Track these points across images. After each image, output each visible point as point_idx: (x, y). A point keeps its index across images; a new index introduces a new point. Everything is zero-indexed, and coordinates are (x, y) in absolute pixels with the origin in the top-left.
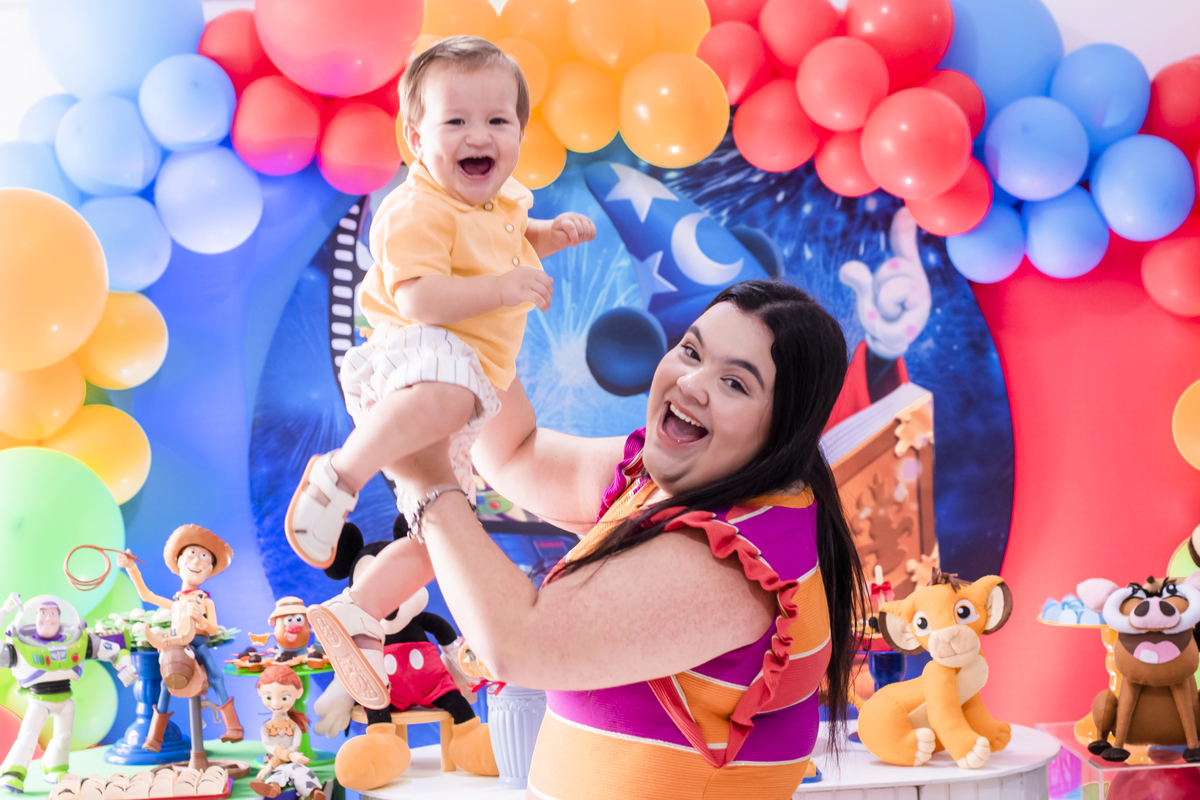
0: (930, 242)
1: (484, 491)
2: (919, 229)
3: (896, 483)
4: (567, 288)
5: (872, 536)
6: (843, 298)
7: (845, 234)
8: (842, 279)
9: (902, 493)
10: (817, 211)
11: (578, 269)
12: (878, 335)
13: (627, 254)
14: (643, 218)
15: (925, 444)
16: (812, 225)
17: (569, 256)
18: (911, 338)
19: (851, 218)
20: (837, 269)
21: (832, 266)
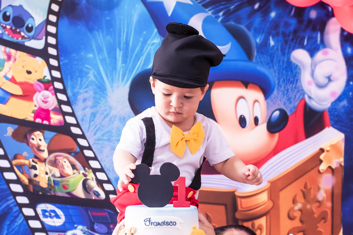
0: (348, 39)
1: (59, 177)
2: (343, 30)
3: (319, 189)
4: (119, 54)
5: (301, 221)
6: (292, 71)
7: (295, 32)
8: (292, 60)
9: (322, 195)
10: (278, 16)
11: (127, 43)
12: (313, 96)
13: (158, 35)
14: (170, 14)
15: (338, 166)
16: (275, 24)
17: (122, 35)
18: (333, 99)
19: (300, 22)
20: (289, 53)
21: (286, 51)
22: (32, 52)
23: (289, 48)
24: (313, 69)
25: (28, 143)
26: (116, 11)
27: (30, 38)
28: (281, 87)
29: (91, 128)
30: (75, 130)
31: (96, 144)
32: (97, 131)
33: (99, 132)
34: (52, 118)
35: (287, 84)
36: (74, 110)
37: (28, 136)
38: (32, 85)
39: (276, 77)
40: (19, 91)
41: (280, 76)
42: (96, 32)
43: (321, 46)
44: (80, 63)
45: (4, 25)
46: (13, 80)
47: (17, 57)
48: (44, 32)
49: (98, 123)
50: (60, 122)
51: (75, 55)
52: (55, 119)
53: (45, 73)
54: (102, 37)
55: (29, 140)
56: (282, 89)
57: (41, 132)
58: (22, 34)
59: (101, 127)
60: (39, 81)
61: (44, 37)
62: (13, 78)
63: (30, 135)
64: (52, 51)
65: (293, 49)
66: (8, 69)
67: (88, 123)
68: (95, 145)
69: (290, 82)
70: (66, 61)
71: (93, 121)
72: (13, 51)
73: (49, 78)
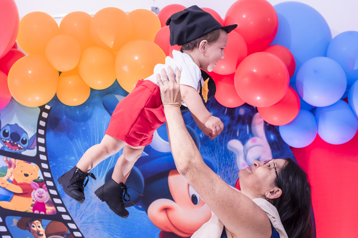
0: (271, 129)
2: (265, 123)
6: (229, 157)
8: (229, 148)
17: (96, 140)
19: (232, 118)
20: (226, 143)
21: (224, 142)
22: (28, 159)
23: (226, 139)
24: (246, 154)
25: (30, 230)
26: (89, 122)
27: (25, 149)
28: (222, 170)
29: (78, 215)
30: (66, 217)
31: (82, 226)
32: (82, 216)
33: (84, 217)
34: (47, 209)
35: (226, 167)
36: (63, 202)
37: (29, 225)
38: (29, 185)
39: (217, 162)
40: (19, 190)
41: (221, 161)
42: (76, 140)
43: (250, 136)
44: (65, 165)
45: (5, 140)
46: (14, 182)
47: (16, 164)
48: (35, 143)
49: (82, 210)
50: (53, 211)
51: (61, 159)
52: (49, 209)
53: (39, 174)
54: (80, 144)
55: (31, 227)
56: (223, 171)
57: (39, 221)
58: (19, 146)
59: (85, 213)
60: (35, 181)
61: (36, 147)
62: (14, 180)
63: (31, 224)
64: (43, 157)
65: (229, 140)
66: (10, 174)
67: (75, 211)
68: (82, 228)
69: (228, 166)
70: (54, 164)
71: (79, 208)
72: (13, 160)
73: (42, 178)
